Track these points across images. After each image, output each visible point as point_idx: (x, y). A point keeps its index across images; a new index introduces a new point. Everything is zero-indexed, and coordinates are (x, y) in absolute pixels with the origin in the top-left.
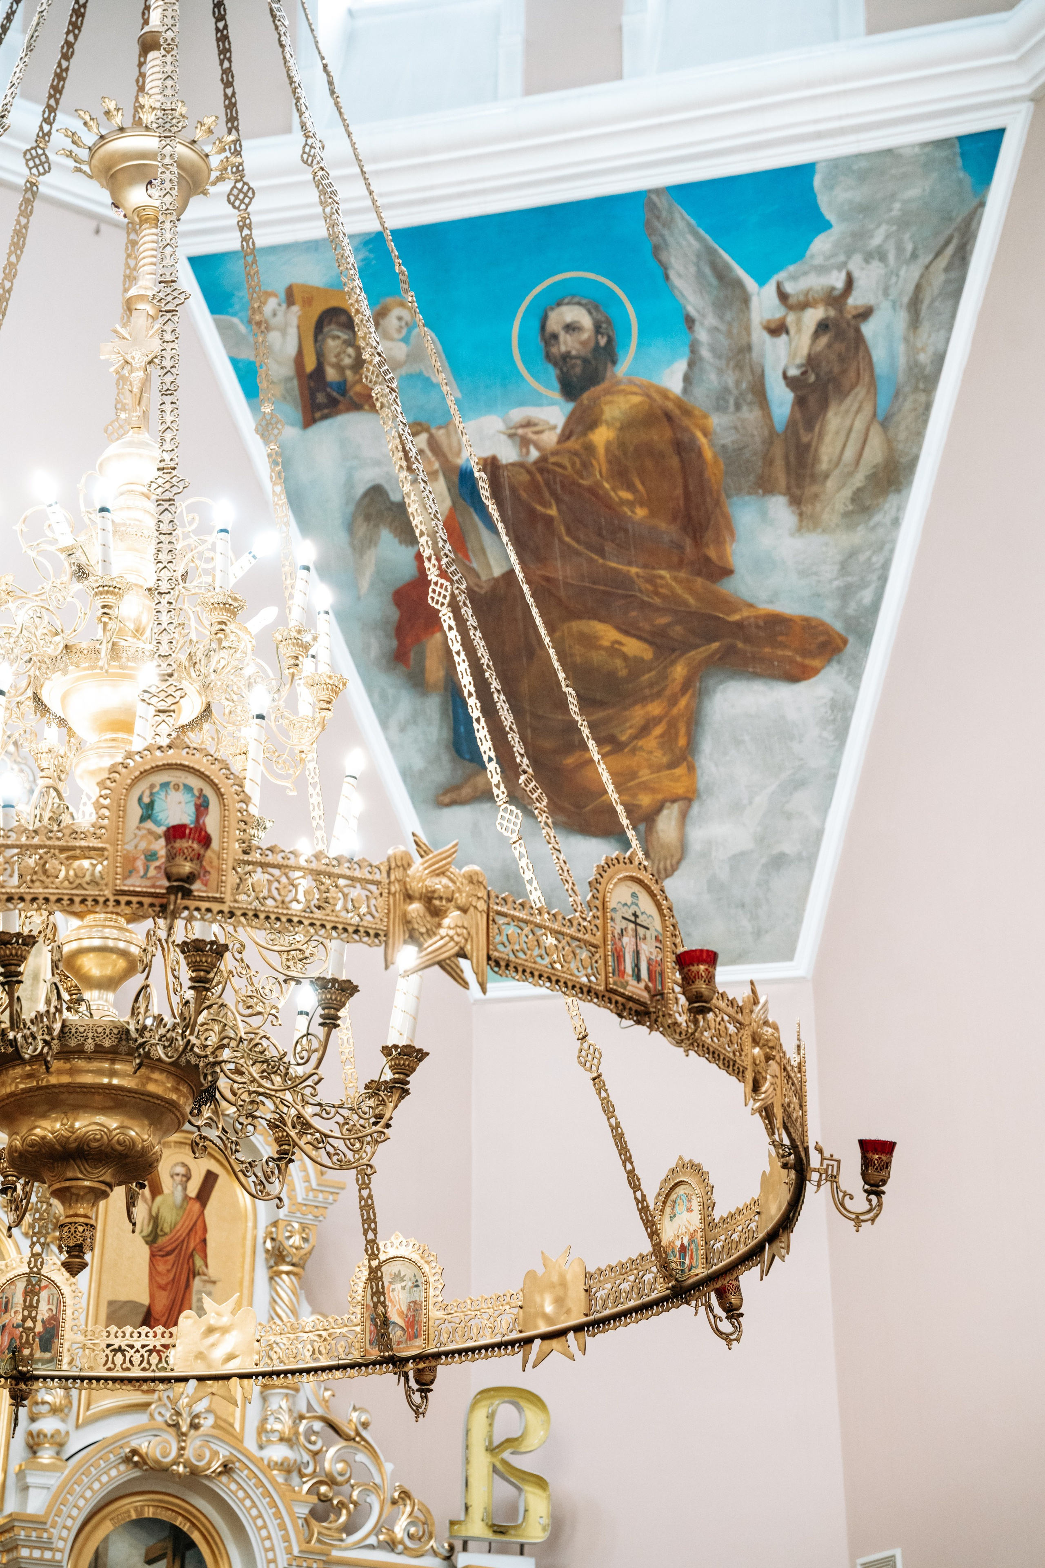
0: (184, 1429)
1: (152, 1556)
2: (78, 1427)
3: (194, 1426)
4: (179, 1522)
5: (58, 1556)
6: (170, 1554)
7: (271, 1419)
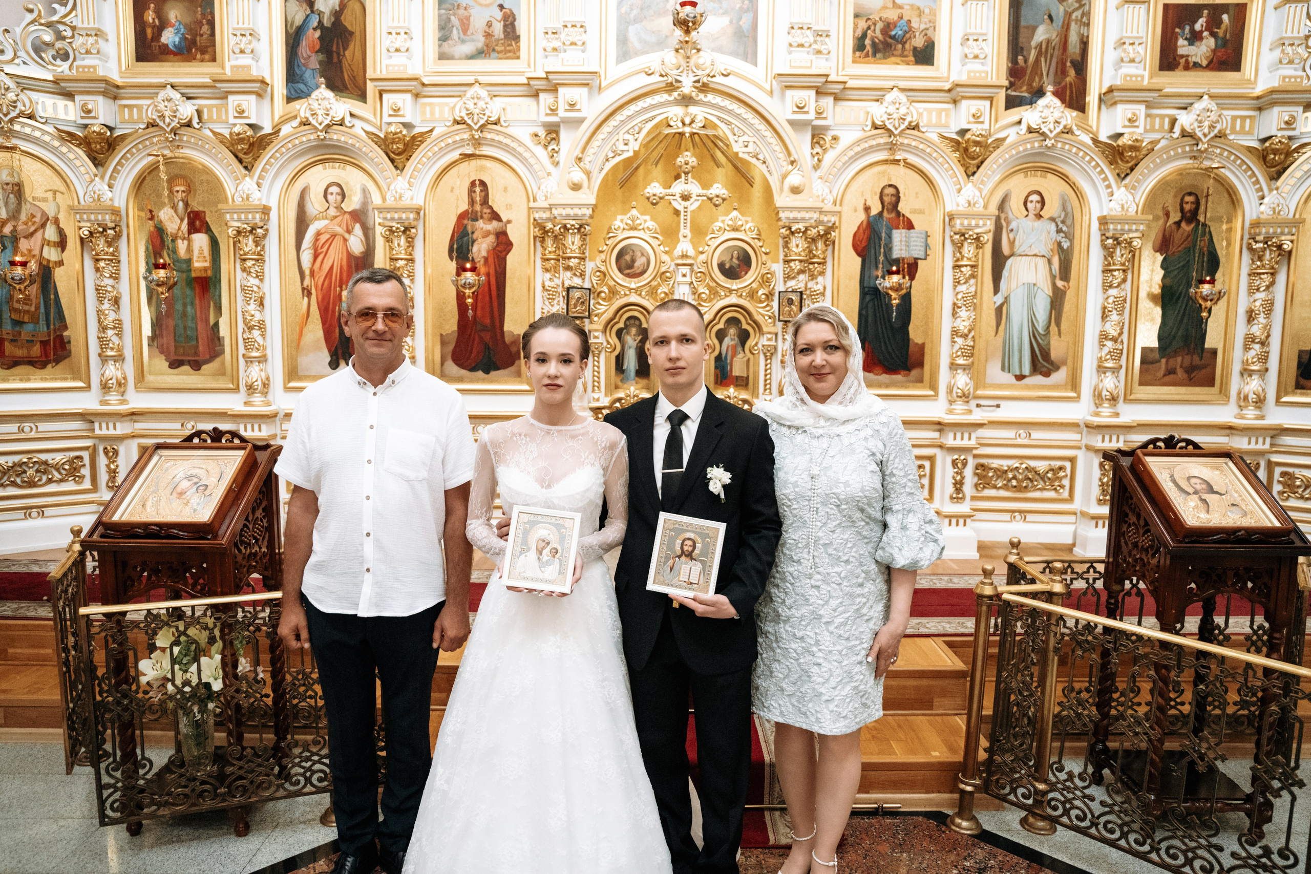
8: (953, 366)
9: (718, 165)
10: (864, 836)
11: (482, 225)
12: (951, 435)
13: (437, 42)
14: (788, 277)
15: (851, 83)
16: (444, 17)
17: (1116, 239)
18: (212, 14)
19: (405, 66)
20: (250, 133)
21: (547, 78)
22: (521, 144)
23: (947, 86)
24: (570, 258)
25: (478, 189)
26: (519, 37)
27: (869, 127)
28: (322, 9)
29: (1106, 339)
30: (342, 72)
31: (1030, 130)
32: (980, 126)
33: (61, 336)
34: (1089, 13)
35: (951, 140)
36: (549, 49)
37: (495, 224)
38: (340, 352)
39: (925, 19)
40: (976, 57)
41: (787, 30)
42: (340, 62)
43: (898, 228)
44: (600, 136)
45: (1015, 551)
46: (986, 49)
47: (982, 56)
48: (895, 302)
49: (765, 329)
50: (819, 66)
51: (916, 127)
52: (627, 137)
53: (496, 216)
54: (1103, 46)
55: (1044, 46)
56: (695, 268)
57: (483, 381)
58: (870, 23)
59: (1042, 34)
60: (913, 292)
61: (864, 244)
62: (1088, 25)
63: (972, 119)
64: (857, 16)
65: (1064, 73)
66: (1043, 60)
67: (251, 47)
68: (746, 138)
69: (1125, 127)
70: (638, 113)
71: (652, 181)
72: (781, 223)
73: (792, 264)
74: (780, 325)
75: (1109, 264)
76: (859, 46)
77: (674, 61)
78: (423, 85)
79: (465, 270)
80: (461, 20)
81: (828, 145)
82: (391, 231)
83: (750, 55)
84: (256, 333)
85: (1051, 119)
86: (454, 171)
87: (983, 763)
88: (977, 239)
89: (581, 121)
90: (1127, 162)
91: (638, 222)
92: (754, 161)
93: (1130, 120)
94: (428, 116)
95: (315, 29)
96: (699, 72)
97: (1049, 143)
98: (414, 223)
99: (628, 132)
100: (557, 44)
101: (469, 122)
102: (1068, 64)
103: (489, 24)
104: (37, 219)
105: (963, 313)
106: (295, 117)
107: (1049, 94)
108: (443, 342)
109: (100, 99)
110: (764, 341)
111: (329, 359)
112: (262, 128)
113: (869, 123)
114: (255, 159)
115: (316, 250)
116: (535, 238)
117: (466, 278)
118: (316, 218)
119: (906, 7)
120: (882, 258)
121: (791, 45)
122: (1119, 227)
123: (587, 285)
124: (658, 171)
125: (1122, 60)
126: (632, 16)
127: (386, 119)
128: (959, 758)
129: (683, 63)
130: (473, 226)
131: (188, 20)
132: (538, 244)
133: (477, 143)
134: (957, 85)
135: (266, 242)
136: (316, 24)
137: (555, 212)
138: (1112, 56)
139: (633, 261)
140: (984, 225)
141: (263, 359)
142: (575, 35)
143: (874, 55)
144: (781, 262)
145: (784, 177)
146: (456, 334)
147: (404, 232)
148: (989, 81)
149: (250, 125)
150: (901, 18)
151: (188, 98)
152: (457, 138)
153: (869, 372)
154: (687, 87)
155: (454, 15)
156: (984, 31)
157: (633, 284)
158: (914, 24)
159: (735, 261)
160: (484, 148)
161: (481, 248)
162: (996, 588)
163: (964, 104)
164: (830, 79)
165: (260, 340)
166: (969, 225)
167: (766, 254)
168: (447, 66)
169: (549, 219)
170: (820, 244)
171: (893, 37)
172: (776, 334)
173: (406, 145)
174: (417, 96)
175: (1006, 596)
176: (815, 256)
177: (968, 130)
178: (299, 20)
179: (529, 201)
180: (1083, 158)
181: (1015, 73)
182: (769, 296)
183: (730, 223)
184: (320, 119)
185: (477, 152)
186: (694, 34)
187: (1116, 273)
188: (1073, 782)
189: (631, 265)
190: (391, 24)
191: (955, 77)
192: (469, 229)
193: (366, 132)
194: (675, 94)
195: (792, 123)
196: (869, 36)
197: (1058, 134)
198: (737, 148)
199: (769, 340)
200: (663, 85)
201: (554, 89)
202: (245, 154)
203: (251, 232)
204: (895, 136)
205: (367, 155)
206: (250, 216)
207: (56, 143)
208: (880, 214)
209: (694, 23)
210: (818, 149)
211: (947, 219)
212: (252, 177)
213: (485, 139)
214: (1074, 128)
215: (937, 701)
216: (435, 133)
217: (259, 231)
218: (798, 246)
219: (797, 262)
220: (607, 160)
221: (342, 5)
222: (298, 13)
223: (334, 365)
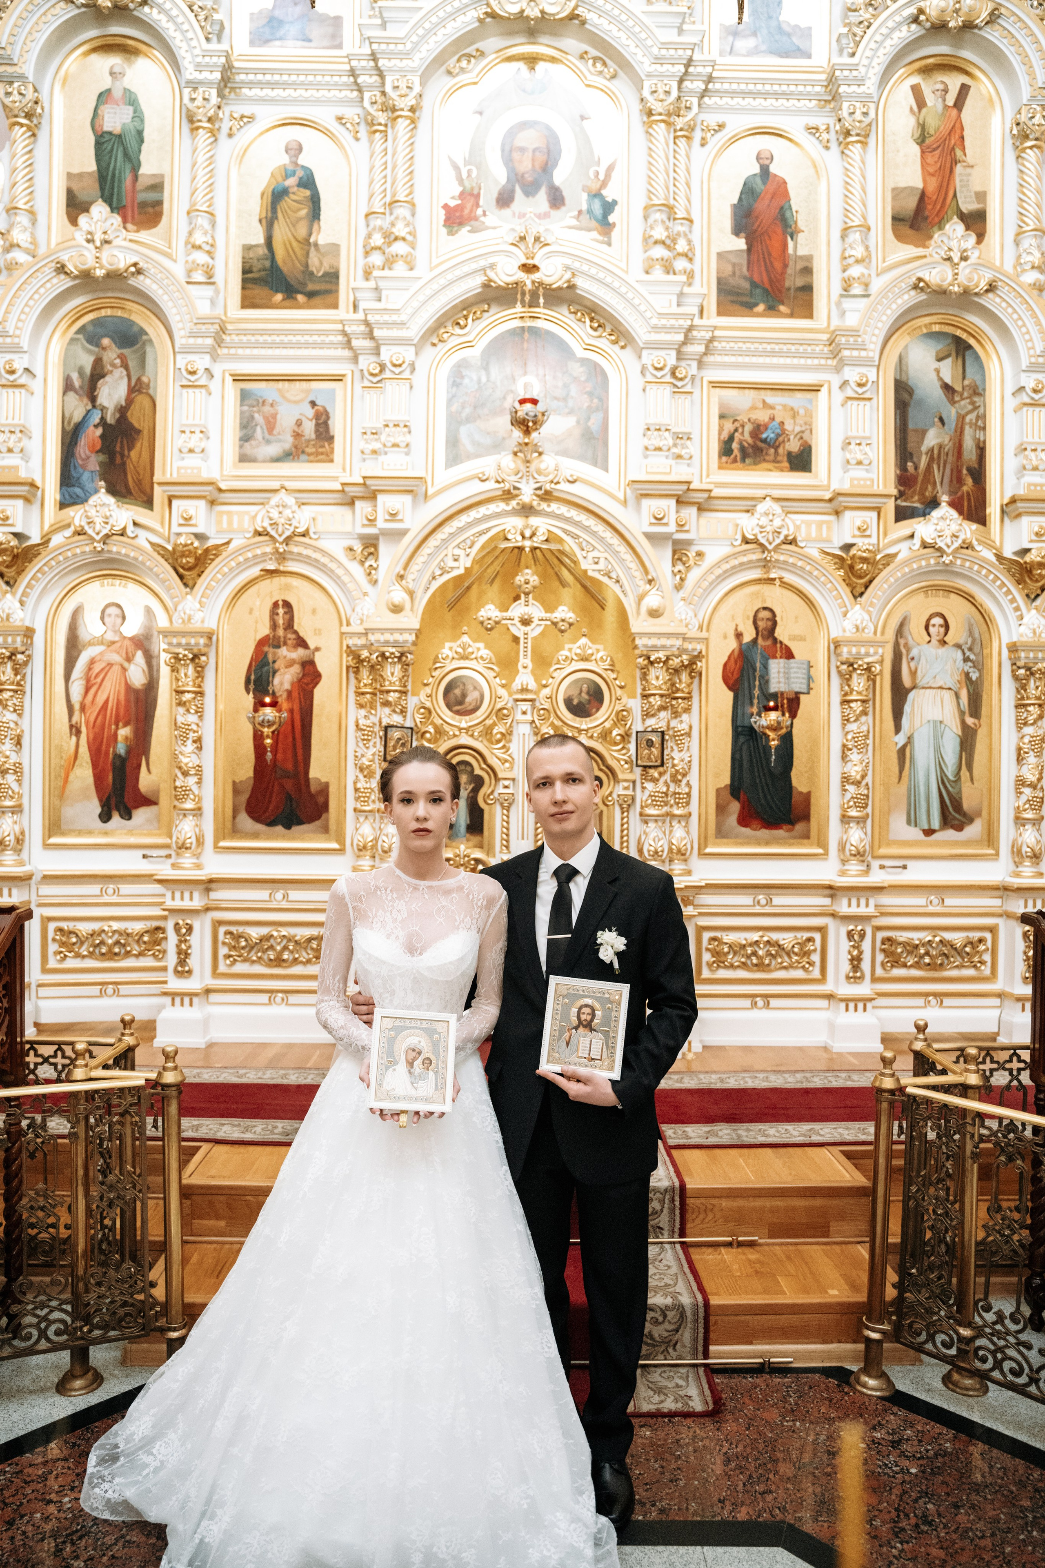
0: (956, 260)
1: (941, 356)
2: (878, 275)
3: (964, 259)
4: (959, 333)
5: (871, 354)
6: (954, 354)
7: (1024, 255)
8: (845, 819)
9: (564, 584)
10: (747, 1400)
11: (285, 653)
12: (845, 901)
13: (237, 443)
14: (647, 715)
15: (717, 492)
16: (247, 414)
17: (1029, 669)
19: (199, 469)
20: (14, 542)
21: (364, 484)
22: (333, 559)
23: (828, 496)
24: (388, 692)
25: (281, 611)
26: (332, 438)
27: (739, 542)
28: (106, 404)
29: (1023, 785)
30: (126, 475)
31: (925, 545)
32: (867, 540)
34: (985, 416)
35: (834, 556)
36: (367, 451)
37: (301, 651)
38: (113, 803)
39: (799, 421)
40: (860, 463)
41: (641, 432)
42: (124, 464)
43: (775, 657)
44: (426, 550)
45: (921, 1036)
46: (870, 454)
47: (866, 462)
48: (774, 743)
49: (621, 776)
50: (681, 472)
51: (793, 542)
52: (457, 551)
53: (302, 643)
54: (1002, 453)
55: (936, 452)
56: (537, 704)
57: (284, 838)
58: (737, 424)
59: (933, 438)
60: (795, 731)
61: (736, 676)
62: (984, 429)
63: (857, 533)
64: (722, 417)
65: (960, 481)
66: (935, 466)
67: (21, 445)
68: (595, 554)
69: (1032, 541)
70: (470, 525)
71: (487, 603)
72: (637, 652)
73: (651, 699)
74: (638, 771)
75: (1022, 698)
76: (726, 449)
77: (512, 466)
78: (220, 490)
79: (264, 705)
80: (266, 419)
81: (691, 562)
82: (176, 657)
83: (601, 461)
84: (10, 778)
85: (948, 533)
86: (253, 590)
87: (892, 1303)
88: (868, 669)
89: (403, 533)
90: (1037, 581)
91: (470, 650)
92: (605, 580)
93: (1037, 534)
94: (225, 525)
95: (96, 426)
96: (541, 479)
97: (946, 559)
98: (204, 650)
99: (458, 546)
100: (377, 446)
101: (273, 533)
102: (965, 472)
103: (299, 423)
105: (854, 756)
106: (69, 526)
107: (944, 504)
108: (236, 790)
110: (619, 790)
111: (99, 810)
112: (28, 538)
113: (739, 537)
114: (20, 572)
115: (88, 680)
116: (348, 668)
117: (264, 715)
118: (90, 644)
119: (778, 407)
120: (756, 692)
121: (647, 448)
122: (1032, 655)
123: (409, 723)
124: (493, 592)
125: (1024, 468)
126: (464, 415)
127: (175, 529)
128: (862, 1297)
129: (522, 467)
130: (274, 654)
132: (352, 675)
133: (282, 557)
134: (839, 494)
135: (28, 670)
136: (97, 421)
137: (372, 638)
138: (1012, 463)
139: (464, 695)
140: (876, 653)
141: (17, 809)
142: (400, 437)
143: (743, 460)
144: (639, 696)
145: (641, 598)
146: (252, 782)
147: (192, 660)
148: (875, 490)
149: (15, 535)
150: (773, 419)
152: (259, 552)
153: (746, 826)
154: (527, 494)
155: (259, 412)
156: (867, 434)
157: (464, 722)
158: (788, 426)
159: (585, 696)
160: (290, 563)
161: (284, 680)
162: (898, 1080)
163: (848, 514)
164: (692, 487)
165: (15, 786)
166: (858, 653)
167: (621, 687)
169: (364, 647)
170: (684, 676)
171: (764, 441)
172: (634, 782)
173: (198, 559)
174: (212, 503)
175: (910, 1090)
176: (678, 690)
177: (853, 545)
178: (77, 417)
179: (341, 625)
180: (986, 576)
181: (905, 481)
182: (625, 737)
183: (578, 651)
184: (98, 527)
185: (282, 568)
186: (534, 435)
187: (1031, 708)
188: (1003, 1325)
189: (461, 702)
190: (184, 422)
191: (835, 486)
192: (271, 659)
193: (150, 543)
194: (514, 503)
195: (649, 536)
196: (736, 440)
197: (956, 551)
198: (584, 565)
199: (626, 788)
200: (500, 493)
201: (372, 496)
202: (8, 567)
203: (10, 658)
204: (769, 552)
205: (151, 570)
206: (10, 639)
208: (755, 641)
209: (535, 423)
210: (680, 567)
211: (832, 647)
212: (14, 594)
213: (291, 553)
214: (975, 543)
215: (834, 1226)
216: (232, 546)
217: (19, 656)
218: (657, 678)
219: (657, 697)
220: (434, 578)
221: (129, 401)
222: (78, 408)
223: (105, 817)
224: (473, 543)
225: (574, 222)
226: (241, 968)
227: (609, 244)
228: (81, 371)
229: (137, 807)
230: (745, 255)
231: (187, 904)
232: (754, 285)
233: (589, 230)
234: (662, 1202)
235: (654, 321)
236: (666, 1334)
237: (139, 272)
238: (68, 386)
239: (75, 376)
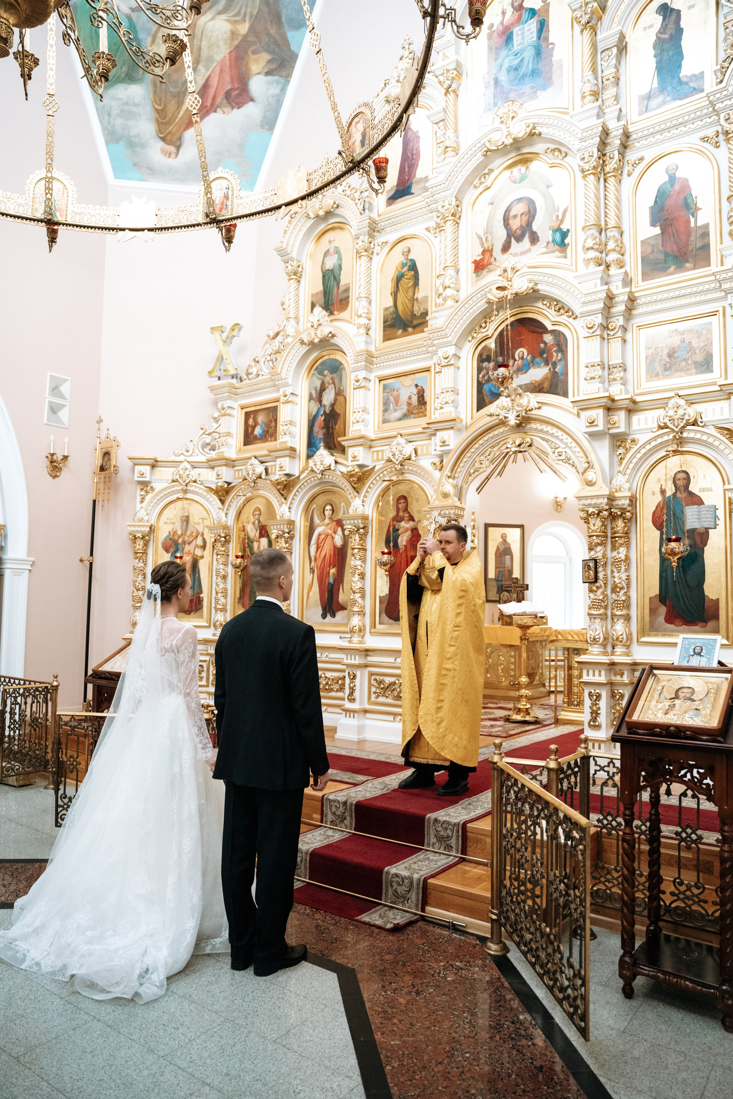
11: (405, 525)
13: (382, 413)
14: (591, 549)
15: (641, 398)
16: (386, 397)
18: (276, 415)
19: (359, 431)
20: (285, 478)
21: (430, 427)
22: (423, 470)
25: (402, 502)
26: (426, 402)
27: (657, 429)
28: (326, 403)
30: (334, 438)
33: (199, 597)
35: (725, 429)
37: (411, 524)
38: (327, 609)
42: (333, 432)
43: (690, 504)
44: (464, 460)
48: (674, 564)
51: (695, 423)
52: (482, 458)
53: (412, 519)
58: (658, 350)
60: (706, 555)
61: (661, 519)
67: (289, 430)
68: (559, 449)
70: (487, 442)
72: (581, 509)
78: (372, 440)
80: (395, 398)
81: (629, 446)
82: (350, 532)
83: (562, 391)
86: (389, 492)
89: (449, 452)
92: (566, 465)
94: (375, 458)
95: (322, 415)
96: (520, 409)
99: (482, 455)
101: (393, 460)
103: (410, 398)
104: (194, 534)
106: (309, 468)
109: (224, 468)
111: (321, 612)
112: (292, 476)
113: (656, 426)
114: (289, 493)
115: (318, 545)
117: (384, 559)
118: (319, 526)
121: (588, 379)
127: (350, 463)
129: (510, 404)
130: (399, 525)
131: (266, 420)
133: (400, 472)
135: (293, 541)
136: (322, 413)
142: (449, 397)
143: (664, 373)
145: (583, 474)
146: (388, 596)
147: (358, 531)
149: (286, 474)
150: (684, 341)
151: (262, 463)
152: (388, 471)
153: (671, 623)
154: (511, 420)
155: (391, 395)
158: (695, 344)
160: (406, 475)
161: (403, 540)
168: (387, 425)
170: (620, 523)
171: (678, 358)
173: (361, 477)
176: (615, 532)
178: (314, 413)
184: (318, 467)
185: (399, 478)
190: (355, 407)
192: (397, 527)
193: (342, 472)
195: (588, 435)
196: (658, 360)
202: (284, 491)
203: (283, 536)
204: (679, 432)
206: (282, 526)
207: (205, 493)
208: (674, 495)
210: (620, 450)
213: (404, 469)
216: (377, 469)
217: (286, 535)
218: (594, 525)
219: (594, 538)
220: (470, 475)
221: (335, 400)
222: (315, 407)
223: (324, 616)
224: (490, 452)
225: (545, 250)
226: (381, 699)
227: (566, 257)
228: (316, 390)
229: (338, 611)
230: (660, 237)
231: (353, 662)
232: (667, 255)
233: (553, 252)
234: (452, 831)
235: (583, 299)
236: (404, 892)
237: (333, 336)
238: (311, 398)
239: (313, 392)
